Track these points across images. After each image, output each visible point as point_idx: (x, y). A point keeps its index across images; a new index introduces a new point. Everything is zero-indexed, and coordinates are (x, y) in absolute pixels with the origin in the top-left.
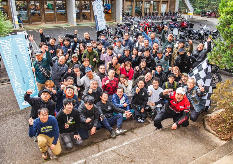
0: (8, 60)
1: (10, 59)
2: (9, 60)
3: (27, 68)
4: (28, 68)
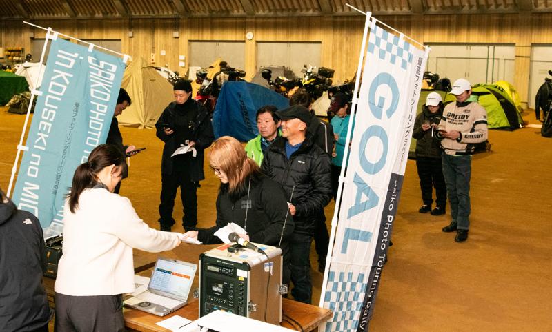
0: (99, 115)
1: (100, 117)
2: (97, 118)
3: (37, 141)
4: (38, 144)
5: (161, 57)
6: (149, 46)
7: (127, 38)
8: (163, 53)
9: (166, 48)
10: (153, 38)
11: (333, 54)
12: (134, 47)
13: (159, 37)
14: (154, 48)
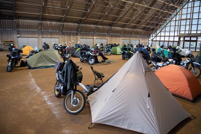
5: (72, 42)
6: (69, 39)
7: (62, 37)
8: (73, 41)
9: (74, 40)
10: (70, 37)
11: (110, 41)
12: (64, 40)
13: (72, 37)
14: (70, 40)
